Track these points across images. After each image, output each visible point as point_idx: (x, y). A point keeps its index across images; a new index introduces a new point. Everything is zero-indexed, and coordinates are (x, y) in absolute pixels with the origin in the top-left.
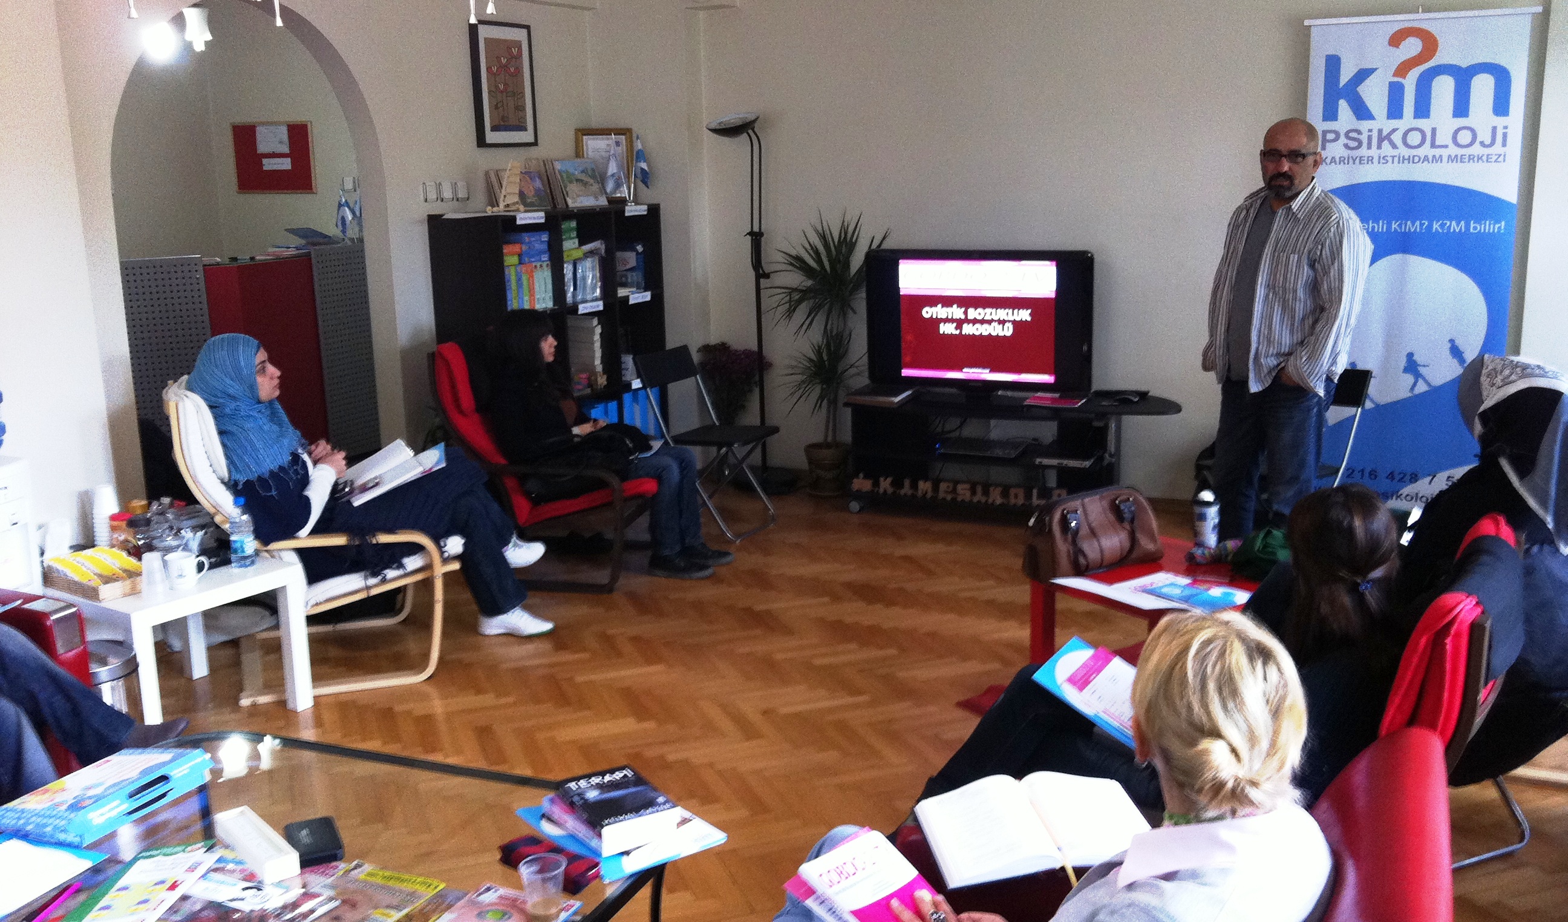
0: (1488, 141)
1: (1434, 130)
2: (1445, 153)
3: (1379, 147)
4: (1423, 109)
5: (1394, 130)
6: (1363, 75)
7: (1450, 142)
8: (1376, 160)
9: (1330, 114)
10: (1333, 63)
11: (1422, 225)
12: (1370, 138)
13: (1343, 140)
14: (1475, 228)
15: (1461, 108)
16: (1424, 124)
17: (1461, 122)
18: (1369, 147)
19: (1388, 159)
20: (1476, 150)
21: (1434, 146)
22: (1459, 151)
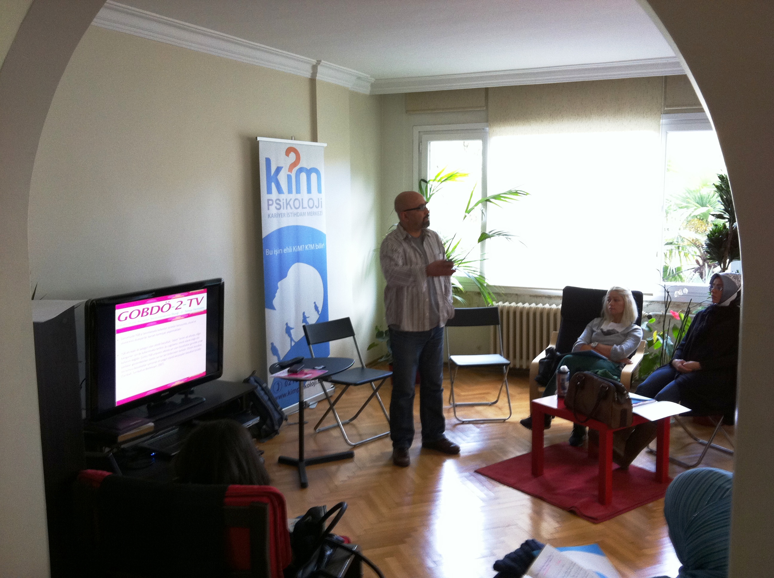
0: (317, 206)
1: (302, 200)
2: (306, 211)
3: (287, 208)
4: (298, 188)
5: (291, 199)
6: (279, 169)
7: (307, 205)
8: (286, 215)
9: (269, 191)
10: (268, 161)
11: (302, 247)
12: (283, 202)
13: (275, 205)
14: (317, 247)
15: (309, 189)
16: (298, 196)
17: (309, 196)
18: (284, 209)
19: (290, 214)
20: (314, 210)
21: (303, 208)
22: (310, 210)
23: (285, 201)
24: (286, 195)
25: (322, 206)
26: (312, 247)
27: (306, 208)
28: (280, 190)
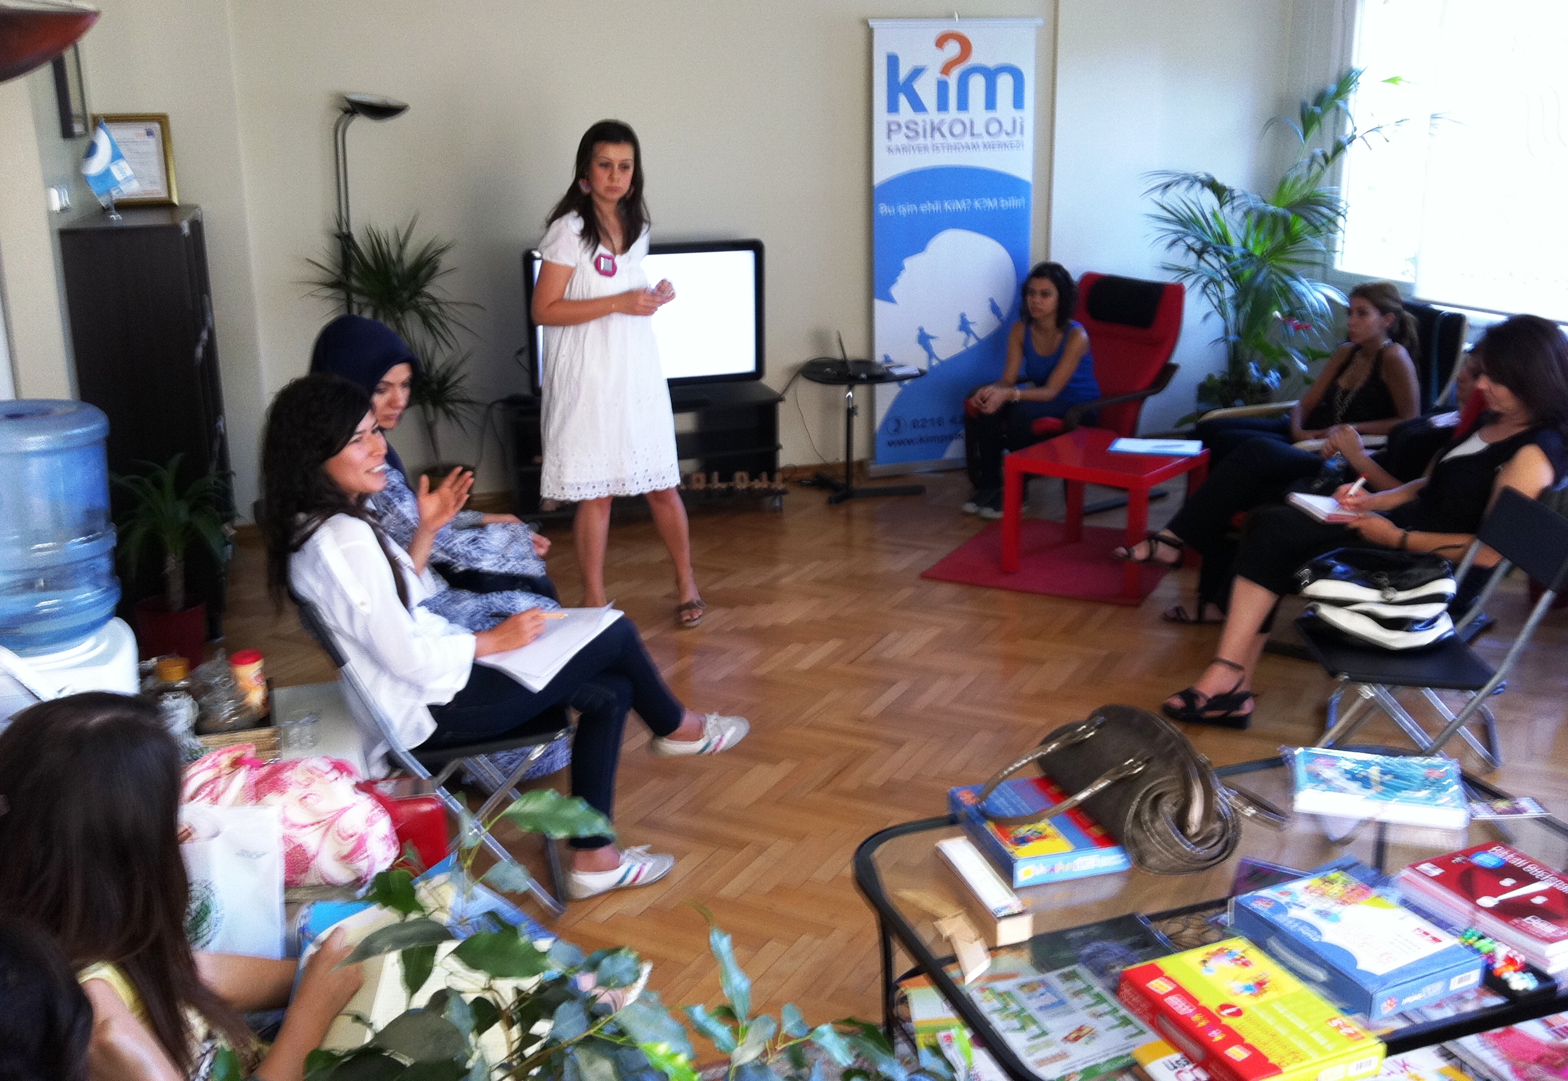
0: (1010, 131)
1: (972, 123)
2: (980, 141)
3: (932, 136)
4: (963, 104)
5: (943, 121)
6: (917, 72)
7: (983, 131)
8: (930, 148)
9: (893, 107)
11: (967, 203)
12: (925, 127)
14: (1004, 204)
15: (991, 103)
17: (991, 114)
18: (925, 136)
19: (939, 147)
22: (990, 140)
23: (928, 124)
24: (933, 114)
25: (1022, 132)
26: (990, 203)
28: (918, 106)
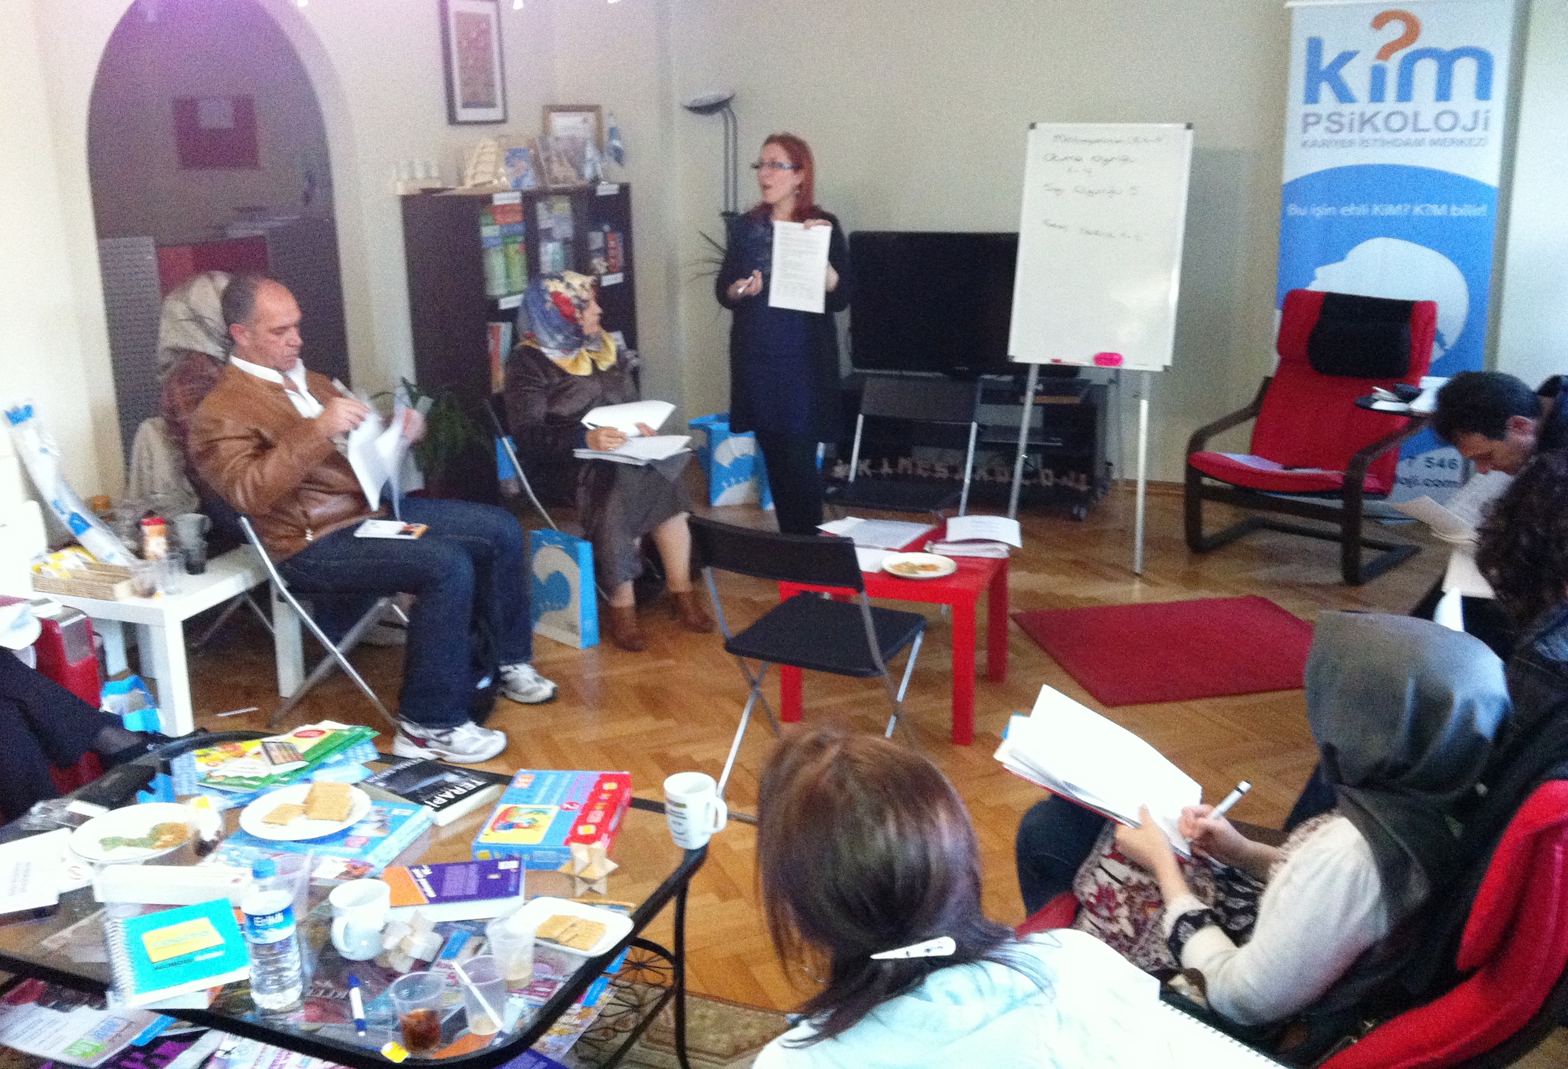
4: (1405, 93)
6: (1345, 58)
9: (1312, 97)
11: (1403, 208)
13: (1324, 124)
14: (1456, 212)
15: (1443, 92)
21: (1416, 129)
22: (1441, 135)
23: (1356, 117)
24: (1363, 105)
25: (1486, 128)
26: (1436, 210)
27: (1427, 130)
28: (1344, 95)
